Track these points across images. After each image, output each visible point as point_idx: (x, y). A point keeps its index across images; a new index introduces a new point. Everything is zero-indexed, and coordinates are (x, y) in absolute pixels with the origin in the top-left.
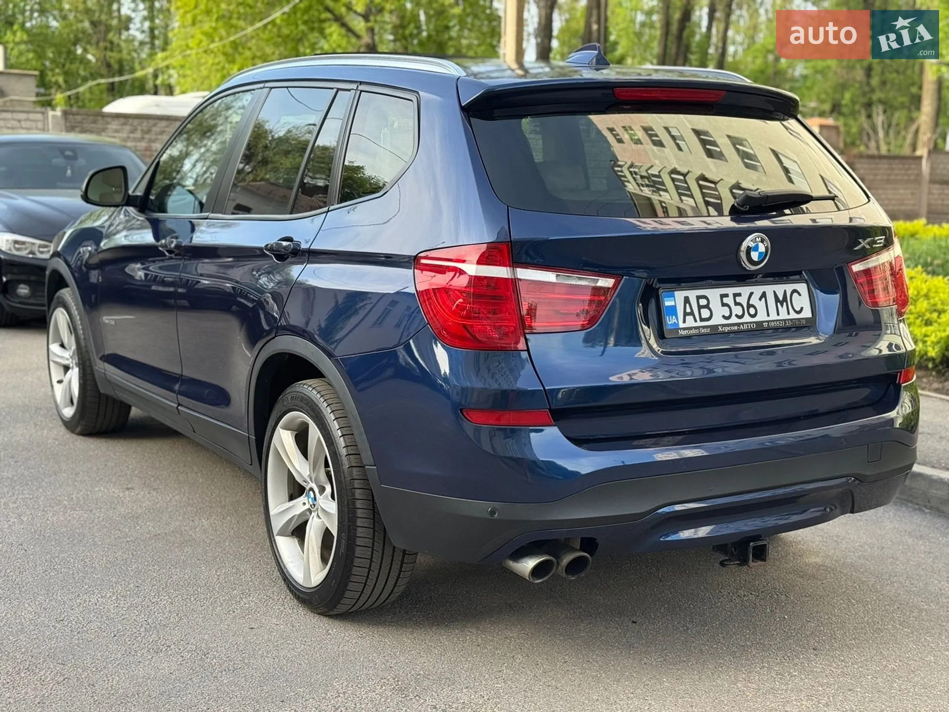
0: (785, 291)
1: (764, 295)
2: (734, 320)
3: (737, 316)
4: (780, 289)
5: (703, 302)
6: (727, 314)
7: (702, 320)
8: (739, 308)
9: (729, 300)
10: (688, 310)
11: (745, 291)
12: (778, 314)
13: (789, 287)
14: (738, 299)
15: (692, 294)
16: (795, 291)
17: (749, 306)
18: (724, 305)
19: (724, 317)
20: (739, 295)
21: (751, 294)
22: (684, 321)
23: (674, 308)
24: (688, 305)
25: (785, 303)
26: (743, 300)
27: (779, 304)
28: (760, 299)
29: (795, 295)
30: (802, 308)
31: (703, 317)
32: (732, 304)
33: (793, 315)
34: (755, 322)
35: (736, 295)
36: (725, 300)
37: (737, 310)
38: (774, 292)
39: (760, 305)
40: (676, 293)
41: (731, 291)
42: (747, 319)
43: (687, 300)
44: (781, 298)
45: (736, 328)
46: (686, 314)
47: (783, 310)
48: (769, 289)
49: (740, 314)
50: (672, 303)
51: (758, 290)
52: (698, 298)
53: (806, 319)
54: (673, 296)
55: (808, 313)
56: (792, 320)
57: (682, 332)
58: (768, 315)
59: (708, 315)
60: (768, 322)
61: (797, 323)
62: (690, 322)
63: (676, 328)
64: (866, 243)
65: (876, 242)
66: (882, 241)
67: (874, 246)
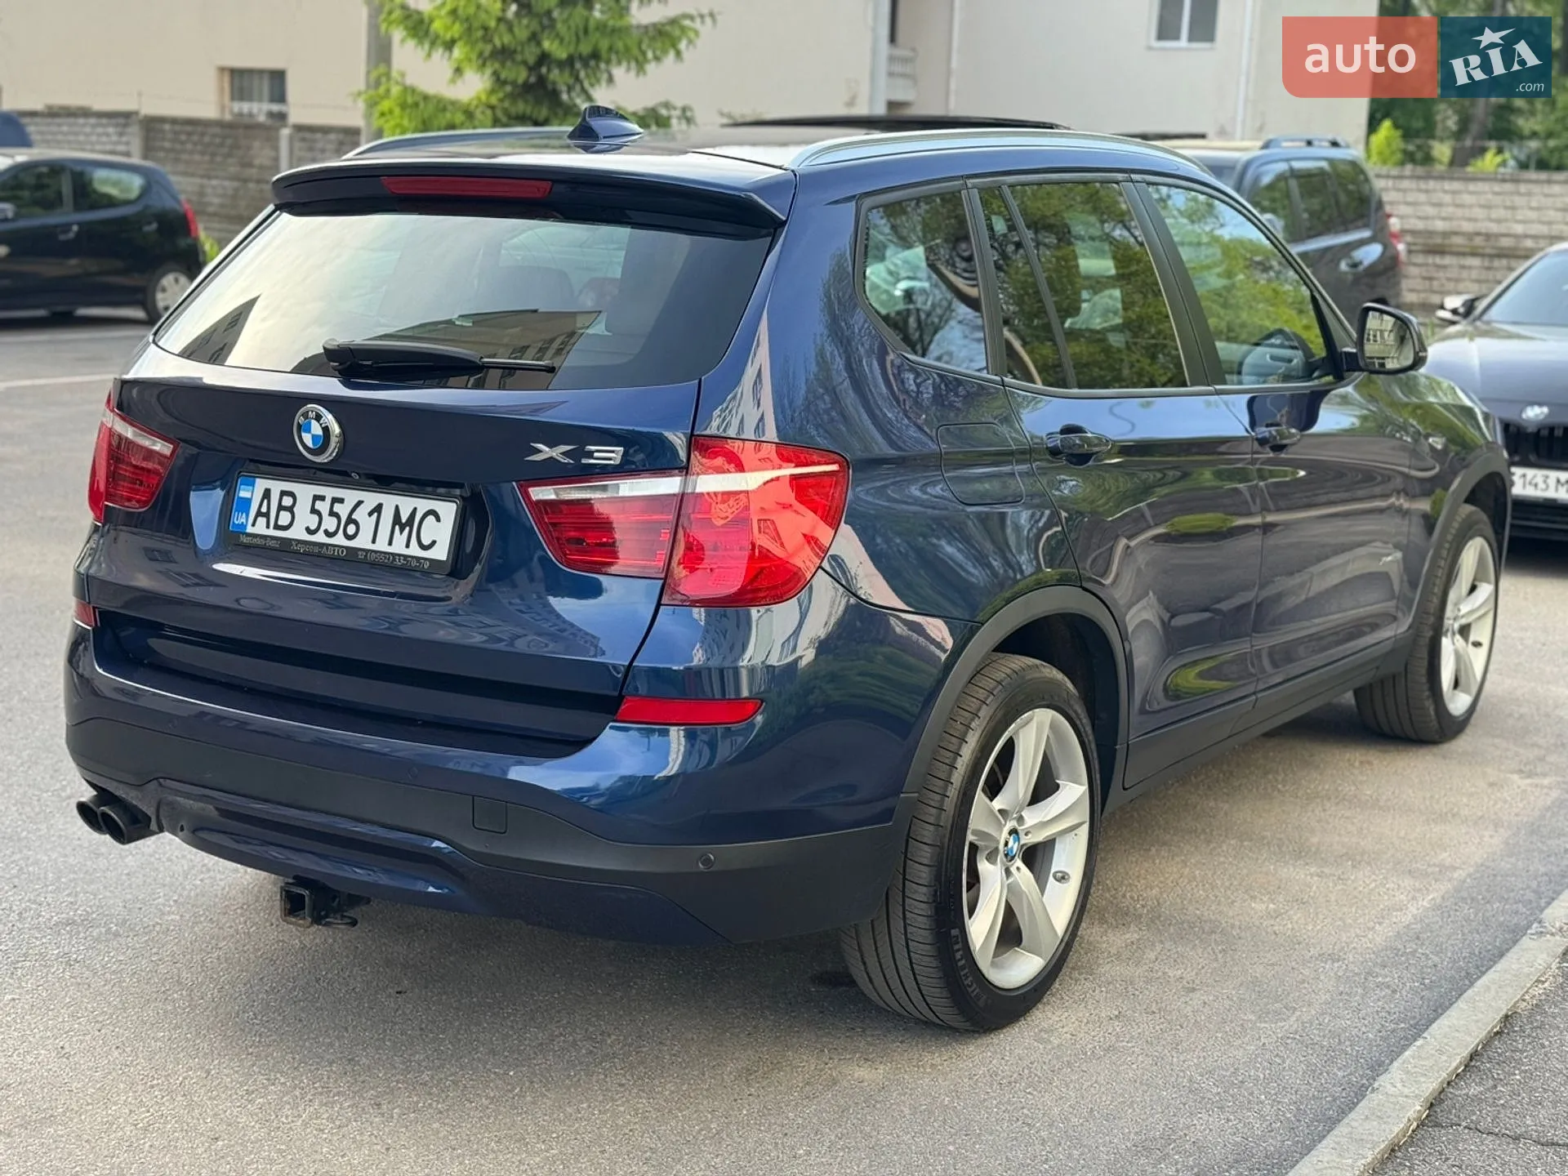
0: (415, 509)
1: (378, 509)
2: (320, 537)
3: (326, 533)
4: (408, 505)
5: (287, 501)
6: (313, 527)
7: (277, 527)
8: (334, 520)
9: (323, 507)
10: (264, 509)
11: (351, 496)
12: (390, 543)
13: (423, 505)
14: (337, 508)
15: (277, 486)
16: (432, 513)
17: (350, 520)
18: (314, 511)
19: (308, 530)
20: (341, 501)
21: (360, 503)
22: (253, 525)
23: (248, 501)
24: (265, 502)
25: (407, 529)
26: (343, 510)
27: (397, 527)
28: (370, 514)
29: (431, 518)
30: (434, 543)
31: (280, 523)
32: (325, 512)
33: (415, 550)
34: (347, 548)
35: (335, 500)
36: (319, 505)
37: (330, 524)
38: (397, 507)
39: (367, 523)
40: (258, 481)
41: (330, 492)
42: (339, 540)
43: (267, 494)
45: (316, 550)
46: (259, 514)
47: (400, 539)
48: (389, 501)
49: (332, 529)
50: (248, 495)
51: (371, 499)
52: (283, 493)
53: (431, 561)
54: (253, 485)
55: (441, 553)
56: (406, 557)
57: (245, 540)
58: (374, 541)
59: (286, 523)
60: (367, 551)
61: (414, 563)
62: (260, 528)
63: (241, 530)
64: (556, 452)
65: (590, 455)
66: (613, 455)
67: (584, 461)
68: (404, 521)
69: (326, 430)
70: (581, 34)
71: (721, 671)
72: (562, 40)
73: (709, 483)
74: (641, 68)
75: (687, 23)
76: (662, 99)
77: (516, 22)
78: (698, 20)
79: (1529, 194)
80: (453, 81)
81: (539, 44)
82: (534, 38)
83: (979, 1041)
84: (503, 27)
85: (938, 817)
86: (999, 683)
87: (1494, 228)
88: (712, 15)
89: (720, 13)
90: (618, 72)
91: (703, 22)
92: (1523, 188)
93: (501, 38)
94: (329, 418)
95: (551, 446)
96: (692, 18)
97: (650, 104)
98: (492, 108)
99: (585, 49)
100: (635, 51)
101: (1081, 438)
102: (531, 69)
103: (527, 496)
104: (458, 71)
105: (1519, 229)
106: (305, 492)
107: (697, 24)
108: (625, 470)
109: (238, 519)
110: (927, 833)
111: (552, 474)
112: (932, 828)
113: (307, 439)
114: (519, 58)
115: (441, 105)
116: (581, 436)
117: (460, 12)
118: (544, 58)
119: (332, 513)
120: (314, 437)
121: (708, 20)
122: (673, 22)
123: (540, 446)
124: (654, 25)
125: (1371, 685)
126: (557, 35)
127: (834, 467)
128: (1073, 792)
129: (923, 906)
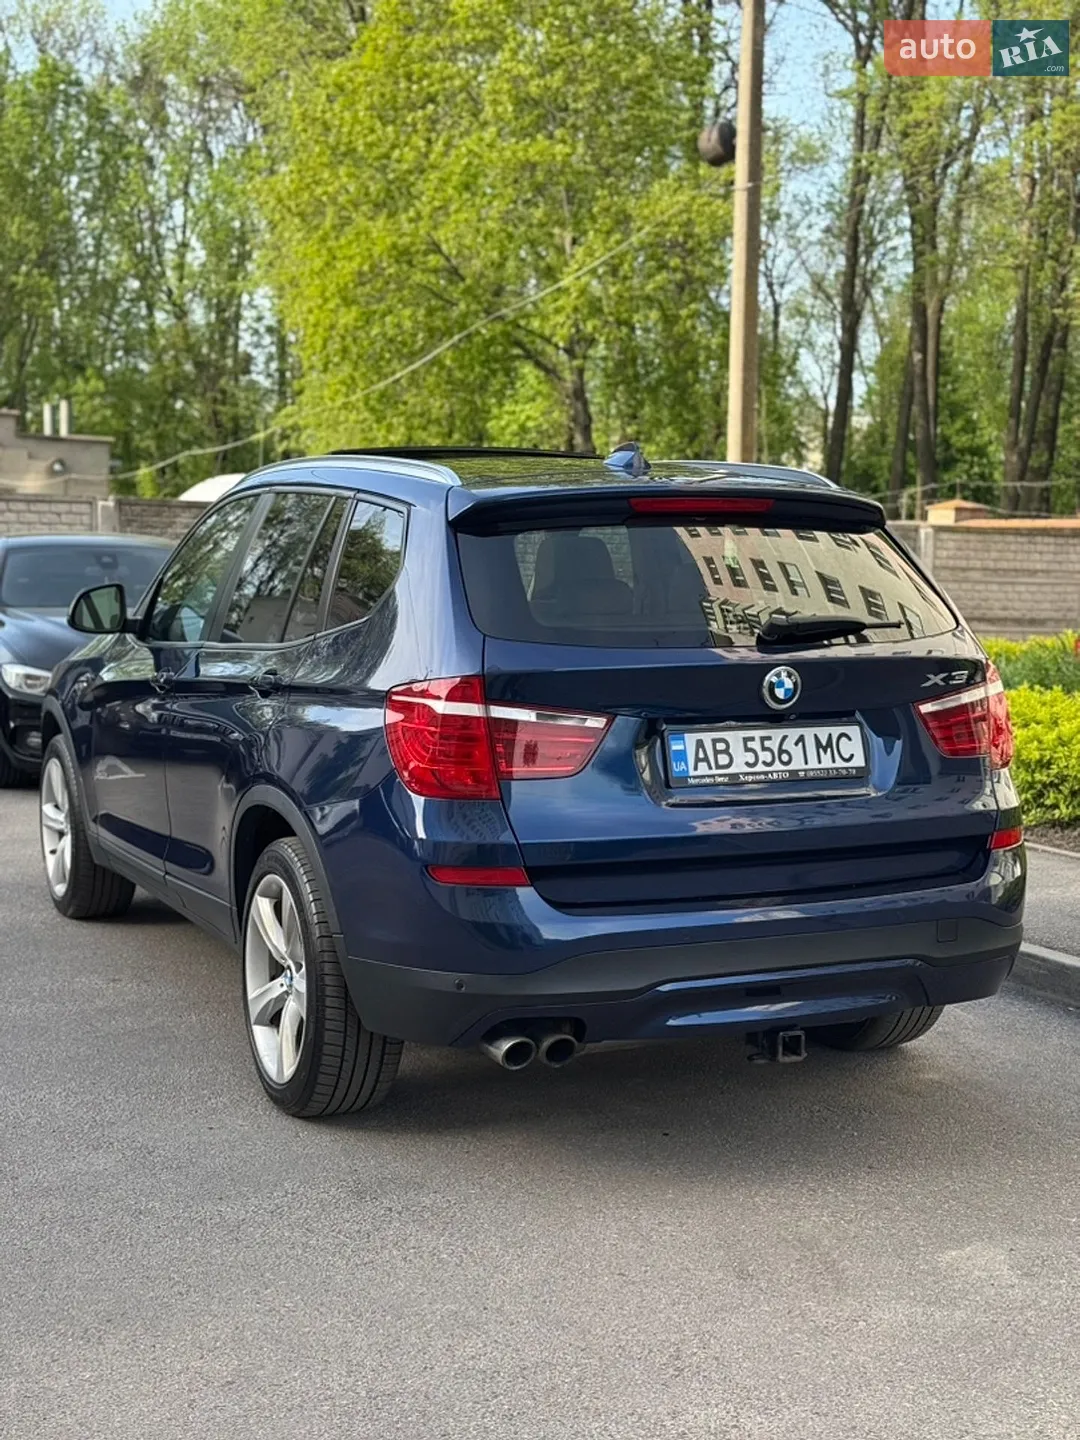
0: (830, 735)
1: (801, 739)
2: (760, 768)
3: (764, 763)
4: (823, 733)
5: (721, 746)
6: (752, 761)
7: (718, 767)
8: (768, 753)
9: (755, 745)
10: (701, 755)
11: (777, 734)
12: (820, 762)
13: (836, 731)
14: (767, 744)
15: (707, 738)
16: (843, 735)
17: (781, 751)
18: (747, 749)
19: (747, 764)
20: (769, 738)
21: (785, 737)
22: (696, 768)
23: (684, 752)
24: (701, 750)
25: (829, 749)
26: (774, 745)
27: (821, 749)
28: (796, 744)
29: (844, 739)
30: (851, 756)
31: (720, 763)
32: (758, 749)
33: (840, 763)
34: (787, 771)
36: (750, 744)
37: (766, 756)
38: (816, 736)
39: (797, 752)
40: (686, 735)
41: (757, 734)
42: (778, 766)
43: (700, 744)
44: (824, 742)
45: (763, 777)
46: (698, 760)
47: (826, 757)
48: (809, 733)
49: (769, 760)
50: (681, 747)
51: (793, 733)
52: (715, 741)
53: (856, 768)
54: (683, 739)
55: (859, 761)
56: (835, 769)
57: (692, 781)
58: (806, 763)
59: (726, 763)
60: (804, 771)
61: (844, 772)
62: (703, 769)
63: (686, 775)
64: (938, 679)
65: (953, 678)
67: (950, 682)
95: (936, 675)
103: (917, 710)
106: (735, 737)
109: (678, 767)
113: (780, 692)
119: (764, 749)
123: (931, 676)
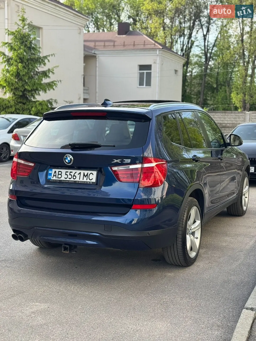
0: (88, 173)
1: (80, 173)
2: (68, 179)
3: (69, 178)
4: (86, 172)
5: (60, 173)
6: (66, 177)
7: (58, 178)
8: (71, 176)
9: (68, 174)
10: (55, 175)
11: (74, 171)
12: (83, 179)
14: (71, 174)
15: (57, 170)
17: (74, 176)
18: (66, 174)
19: (65, 178)
20: (72, 172)
21: (76, 172)
22: (53, 178)
23: (51, 173)
24: (55, 173)
25: (87, 177)
26: (72, 174)
27: (84, 177)
28: (78, 174)
29: (91, 174)
30: (92, 179)
33: (88, 180)
34: (74, 181)
36: (67, 173)
38: (84, 173)
39: (78, 176)
40: (53, 170)
41: (69, 171)
42: (72, 179)
43: (55, 172)
45: (67, 181)
46: (54, 176)
47: (85, 179)
48: (82, 172)
49: (70, 178)
50: (51, 172)
51: (78, 172)
52: (59, 172)
53: (92, 182)
54: (52, 170)
55: (94, 180)
56: (87, 182)
57: (51, 181)
58: (80, 179)
59: (60, 177)
60: (78, 181)
61: (89, 183)
62: (54, 178)
63: (50, 179)
64: (118, 161)
65: (124, 161)
66: (129, 161)
67: (123, 162)
68: (86, 175)
69: (71, 159)
70: (34, 85)
71: (148, 199)
72: (30, 86)
73: (146, 165)
74: (45, 91)
75: (55, 82)
76: (51, 98)
77: (18, 82)
78: (57, 82)
79: (228, 115)
80: (4, 95)
81: (24, 87)
82: (23, 85)
83: (188, 268)
84: (16, 84)
85: (182, 226)
86: (189, 201)
87: (221, 122)
88: (60, 81)
89: (62, 81)
90: (41, 93)
91: (58, 82)
92: (227, 114)
93: (16, 85)
94: (71, 157)
95: (117, 160)
96: (56, 81)
97: (48, 99)
98: (14, 100)
99: (35, 88)
100: (44, 89)
101: (196, 157)
102: (22, 92)
103: (112, 169)
104: (5, 93)
105: (226, 122)
106: (64, 171)
107: (57, 83)
108: (131, 164)
109: (49, 177)
110: (180, 229)
111: (117, 165)
112: (181, 228)
113: (67, 161)
114: (20, 90)
115: (3, 100)
116: (123, 158)
117: (7, 80)
118: (25, 90)
119: (70, 175)
120: (68, 160)
121: (59, 82)
122: (52, 82)
123: (115, 160)
124: (48, 83)
125: (232, 205)
126: (28, 85)
127: (165, 162)
128: (198, 222)
129: (180, 242)
